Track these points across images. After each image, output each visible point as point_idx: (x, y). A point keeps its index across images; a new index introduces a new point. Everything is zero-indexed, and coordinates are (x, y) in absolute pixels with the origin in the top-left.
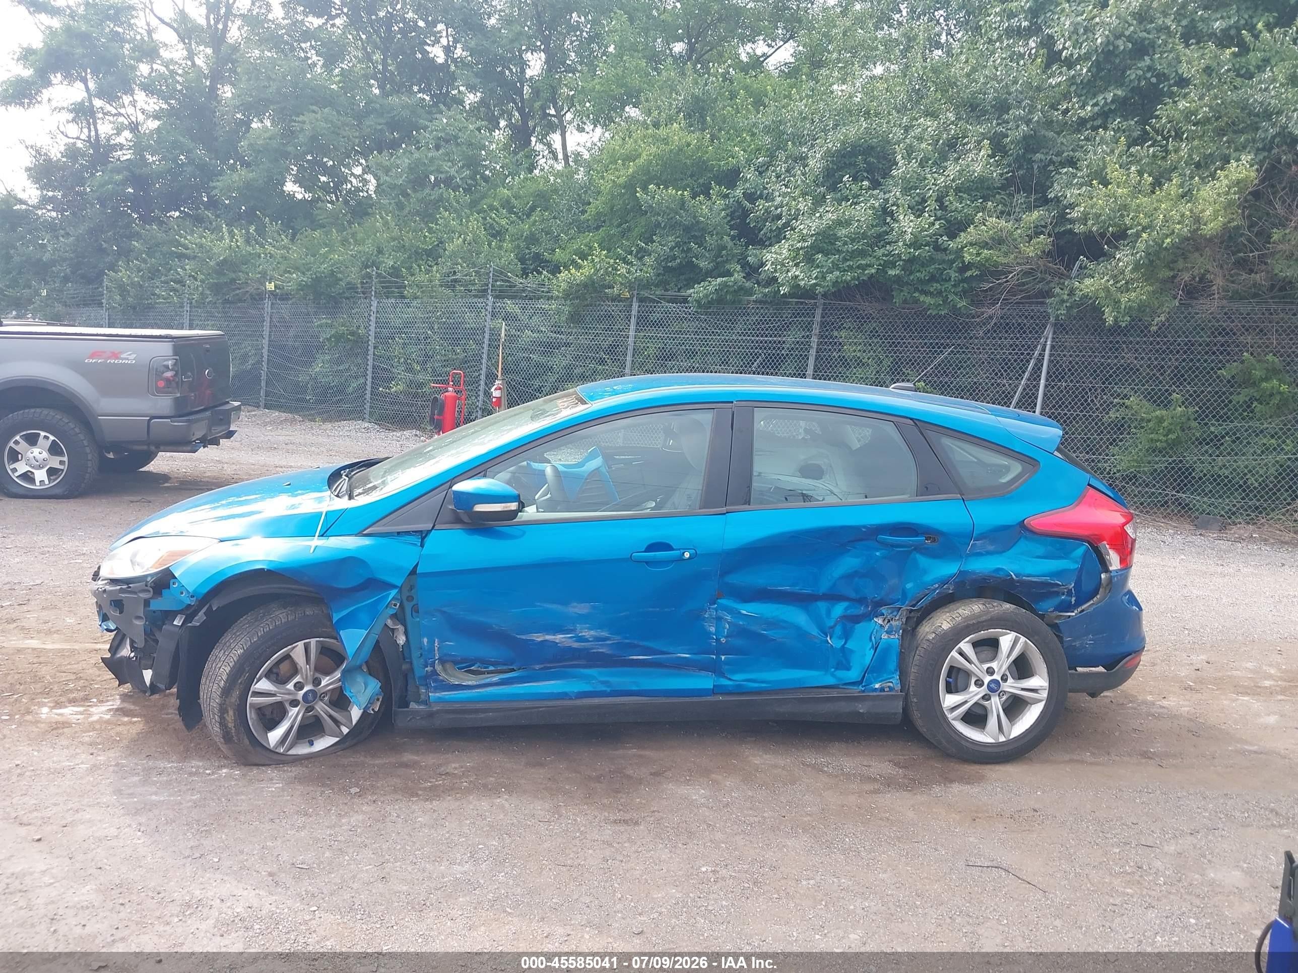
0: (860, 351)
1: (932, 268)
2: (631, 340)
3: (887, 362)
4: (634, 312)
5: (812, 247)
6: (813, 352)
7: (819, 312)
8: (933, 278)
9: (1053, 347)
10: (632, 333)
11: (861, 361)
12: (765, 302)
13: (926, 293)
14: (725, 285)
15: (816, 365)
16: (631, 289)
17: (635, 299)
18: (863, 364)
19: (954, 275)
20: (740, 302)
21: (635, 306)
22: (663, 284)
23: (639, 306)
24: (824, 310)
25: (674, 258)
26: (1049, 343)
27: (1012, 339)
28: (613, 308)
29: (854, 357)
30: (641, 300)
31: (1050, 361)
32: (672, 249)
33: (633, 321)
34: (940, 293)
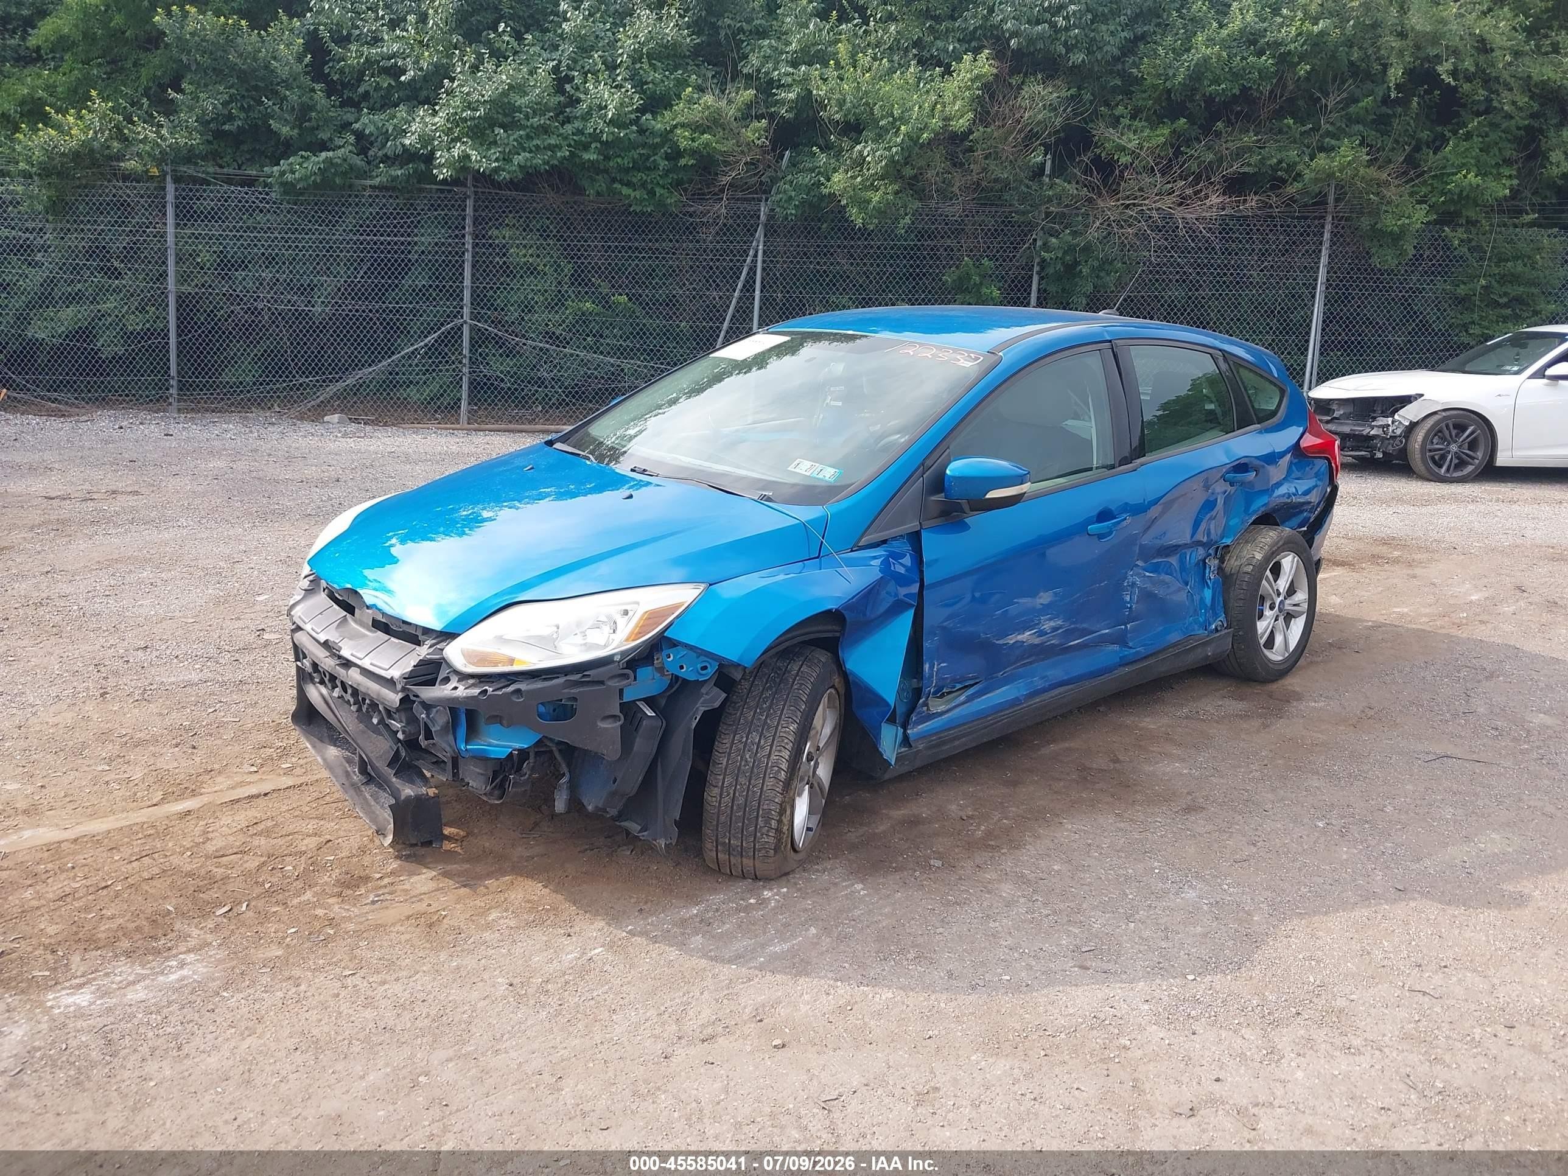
0: (531, 256)
1: (635, 154)
2: (170, 239)
3: (568, 269)
4: (170, 197)
5: (486, 118)
6: (468, 256)
7: (469, 203)
8: (636, 168)
9: (764, 252)
10: (170, 229)
11: (535, 269)
12: (394, 189)
13: (628, 184)
14: (329, 161)
15: (473, 275)
16: (160, 161)
17: (169, 178)
18: (539, 273)
19: (663, 164)
20: (351, 186)
21: (170, 188)
22: (214, 156)
23: (176, 190)
24: (476, 201)
25: (230, 118)
26: (761, 247)
27: (725, 242)
28: (127, 191)
29: (525, 264)
30: (177, 180)
31: (764, 269)
32: (225, 104)
33: (170, 211)
34: (643, 185)
